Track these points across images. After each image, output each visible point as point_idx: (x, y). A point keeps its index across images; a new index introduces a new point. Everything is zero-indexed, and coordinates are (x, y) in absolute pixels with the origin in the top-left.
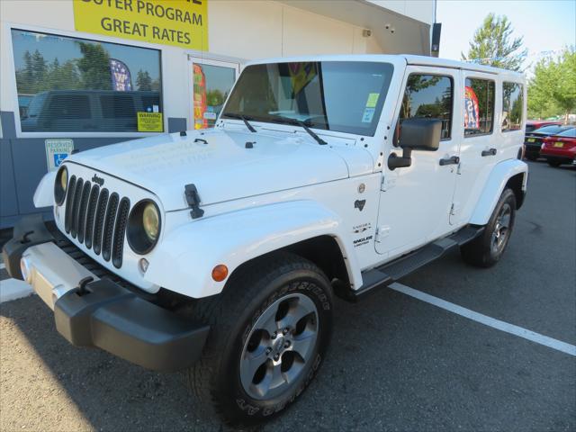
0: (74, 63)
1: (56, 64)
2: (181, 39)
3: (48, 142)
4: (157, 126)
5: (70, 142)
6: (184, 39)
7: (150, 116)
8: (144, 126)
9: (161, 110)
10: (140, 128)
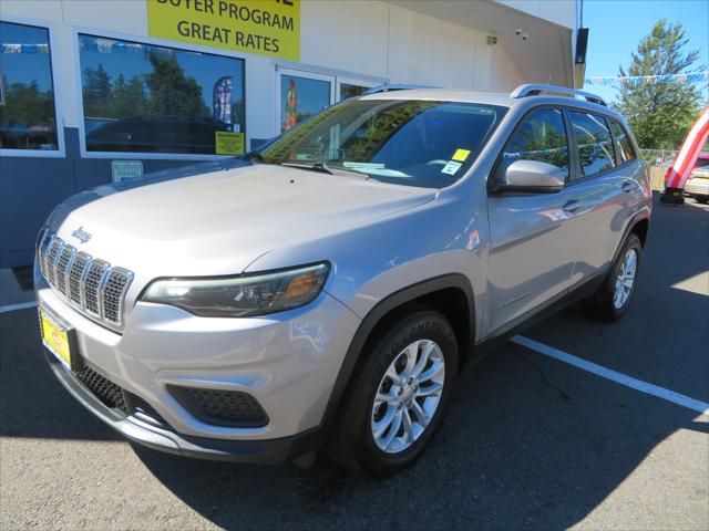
0: (142, 79)
1: (121, 80)
2: (268, 47)
3: (114, 164)
4: (238, 148)
5: (139, 164)
6: (271, 47)
7: (229, 136)
8: (223, 148)
9: (243, 130)
10: (218, 150)
